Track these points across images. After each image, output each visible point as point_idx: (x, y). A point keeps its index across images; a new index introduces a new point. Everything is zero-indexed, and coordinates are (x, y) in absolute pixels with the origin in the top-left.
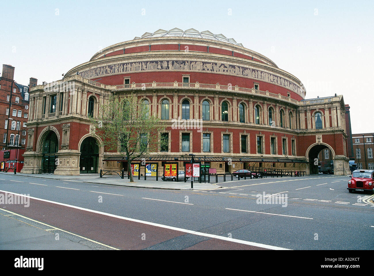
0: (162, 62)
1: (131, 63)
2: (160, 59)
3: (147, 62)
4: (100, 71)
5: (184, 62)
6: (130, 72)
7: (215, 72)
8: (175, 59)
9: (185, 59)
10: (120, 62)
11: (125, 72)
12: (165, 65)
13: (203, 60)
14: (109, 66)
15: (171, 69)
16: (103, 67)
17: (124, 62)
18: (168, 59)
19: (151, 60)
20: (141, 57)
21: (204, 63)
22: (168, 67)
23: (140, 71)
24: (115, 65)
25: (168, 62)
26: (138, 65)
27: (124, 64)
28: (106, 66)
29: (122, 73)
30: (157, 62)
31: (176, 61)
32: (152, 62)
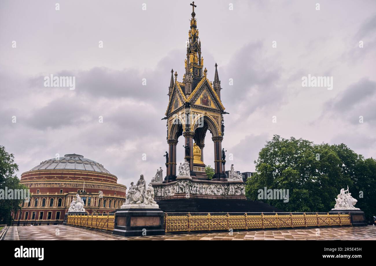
0: (110, 186)
1: (102, 185)
2: (110, 185)
3: (106, 186)
4: (88, 186)
5: (115, 187)
6: (101, 189)
7: (121, 191)
8: (113, 186)
9: (116, 186)
10: (97, 184)
11: (99, 189)
12: (111, 188)
13: (119, 187)
14: (93, 185)
15: (112, 190)
16: (90, 185)
17: (99, 184)
18: (112, 186)
19: (108, 185)
20: (105, 184)
21: (119, 188)
22: (112, 189)
23: (104, 189)
24: (95, 185)
25: (112, 187)
26: (103, 187)
27: (99, 185)
28: (91, 185)
29: (98, 188)
30: (109, 186)
31: (114, 187)
32: (108, 186)
